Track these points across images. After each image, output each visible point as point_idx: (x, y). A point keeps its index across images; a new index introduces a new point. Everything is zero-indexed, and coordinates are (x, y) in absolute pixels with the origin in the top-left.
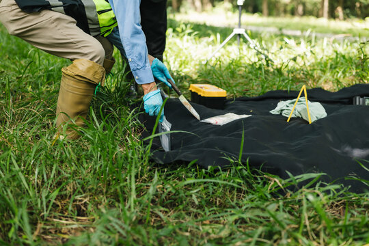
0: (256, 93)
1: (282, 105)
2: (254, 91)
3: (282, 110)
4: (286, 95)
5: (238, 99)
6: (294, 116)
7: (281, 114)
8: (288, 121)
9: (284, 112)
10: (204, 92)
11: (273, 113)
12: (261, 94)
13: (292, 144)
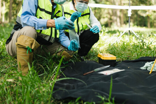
0: (134, 58)
1: (147, 64)
2: (133, 57)
3: (147, 67)
4: (150, 59)
5: (123, 61)
6: (154, 70)
7: (147, 69)
8: (150, 73)
9: (148, 68)
10: (103, 57)
11: (142, 69)
12: (137, 59)
13: (150, 87)
